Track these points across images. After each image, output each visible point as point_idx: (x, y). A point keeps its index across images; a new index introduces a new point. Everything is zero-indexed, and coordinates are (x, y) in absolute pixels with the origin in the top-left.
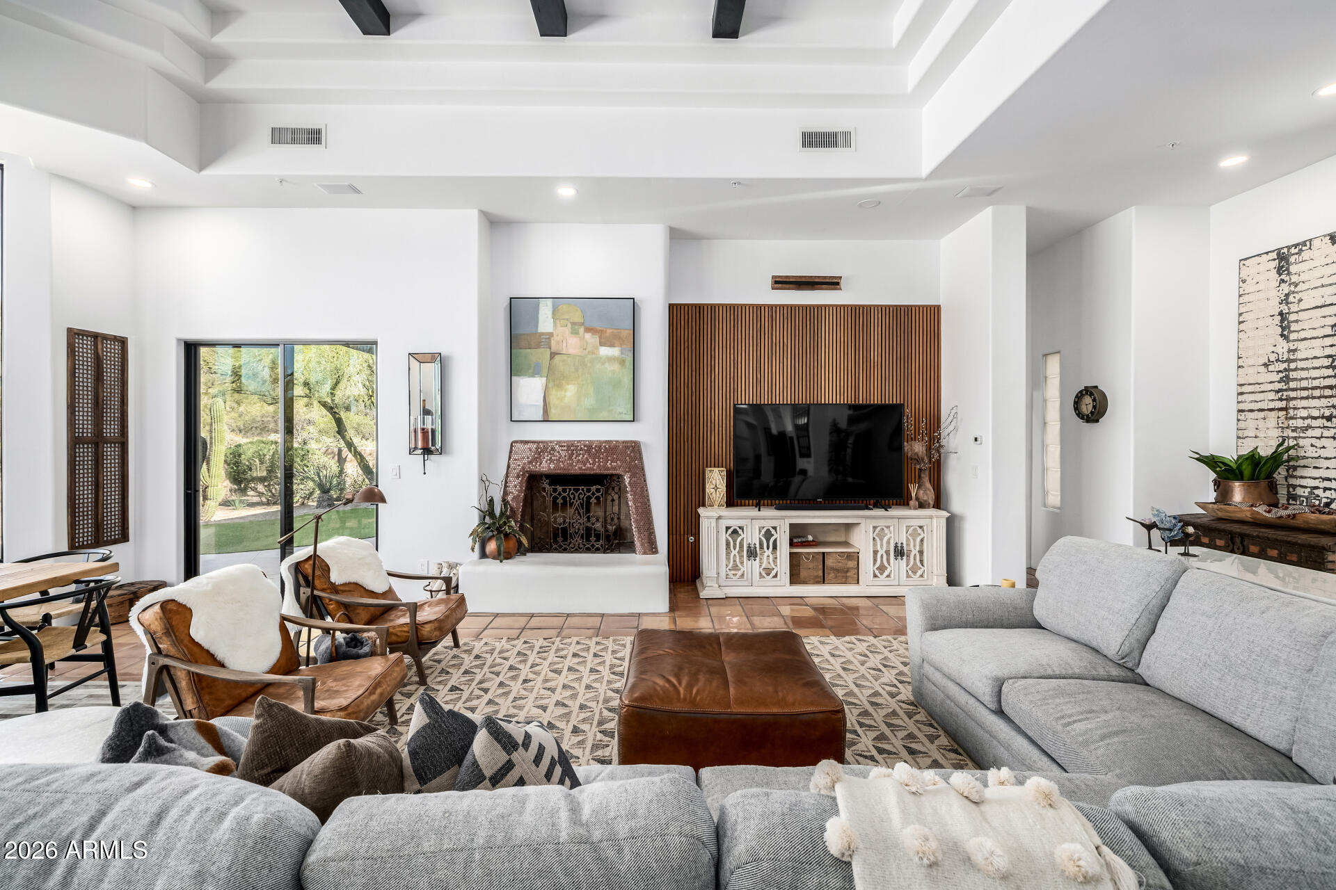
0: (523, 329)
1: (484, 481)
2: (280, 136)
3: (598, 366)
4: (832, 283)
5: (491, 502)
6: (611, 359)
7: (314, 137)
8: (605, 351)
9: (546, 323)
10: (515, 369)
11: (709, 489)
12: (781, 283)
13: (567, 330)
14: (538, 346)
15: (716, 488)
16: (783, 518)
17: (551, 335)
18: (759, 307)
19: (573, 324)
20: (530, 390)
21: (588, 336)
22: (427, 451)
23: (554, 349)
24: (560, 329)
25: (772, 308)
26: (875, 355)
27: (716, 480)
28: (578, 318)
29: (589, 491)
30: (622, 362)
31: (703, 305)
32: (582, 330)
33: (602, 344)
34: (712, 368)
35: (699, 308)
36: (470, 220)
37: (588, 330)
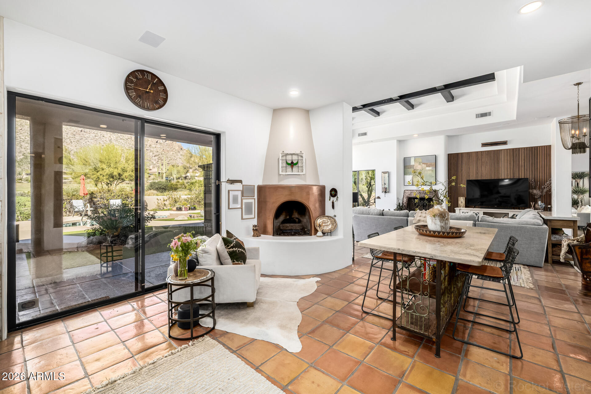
0: (408, 164)
1: (398, 199)
2: (360, 135)
3: (426, 172)
4: (505, 143)
5: (400, 203)
6: (429, 170)
7: (365, 134)
8: (428, 168)
9: (412, 163)
10: (405, 174)
11: (460, 202)
12: (484, 145)
13: (418, 164)
14: (411, 168)
15: (462, 202)
16: (481, 210)
17: (414, 165)
18: (477, 152)
19: (419, 162)
20: (409, 178)
21: (423, 165)
22: (385, 192)
23: (414, 169)
24: (416, 164)
25: (482, 152)
26: (522, 163)
27: (462, 200)
28: (421, 161)
29: (424, 202)
30: (432, 171)
31: (459, 153)
32: (422, 164)
33: (427, 167)
34: (462, 170)
35: (458, 154)
36: (395, 142)
37: (423, 163)
